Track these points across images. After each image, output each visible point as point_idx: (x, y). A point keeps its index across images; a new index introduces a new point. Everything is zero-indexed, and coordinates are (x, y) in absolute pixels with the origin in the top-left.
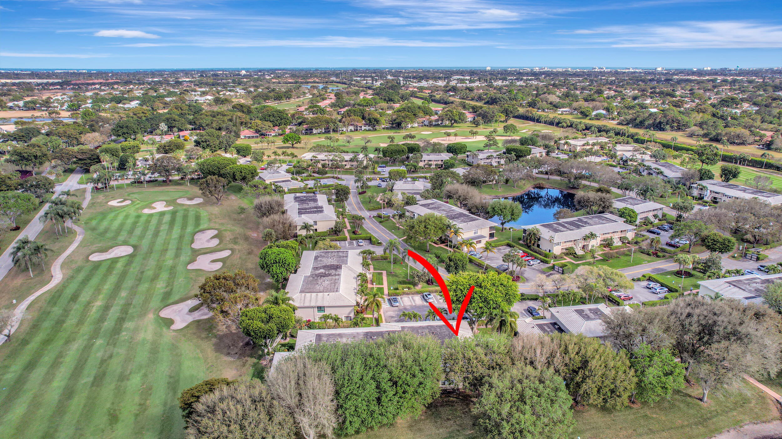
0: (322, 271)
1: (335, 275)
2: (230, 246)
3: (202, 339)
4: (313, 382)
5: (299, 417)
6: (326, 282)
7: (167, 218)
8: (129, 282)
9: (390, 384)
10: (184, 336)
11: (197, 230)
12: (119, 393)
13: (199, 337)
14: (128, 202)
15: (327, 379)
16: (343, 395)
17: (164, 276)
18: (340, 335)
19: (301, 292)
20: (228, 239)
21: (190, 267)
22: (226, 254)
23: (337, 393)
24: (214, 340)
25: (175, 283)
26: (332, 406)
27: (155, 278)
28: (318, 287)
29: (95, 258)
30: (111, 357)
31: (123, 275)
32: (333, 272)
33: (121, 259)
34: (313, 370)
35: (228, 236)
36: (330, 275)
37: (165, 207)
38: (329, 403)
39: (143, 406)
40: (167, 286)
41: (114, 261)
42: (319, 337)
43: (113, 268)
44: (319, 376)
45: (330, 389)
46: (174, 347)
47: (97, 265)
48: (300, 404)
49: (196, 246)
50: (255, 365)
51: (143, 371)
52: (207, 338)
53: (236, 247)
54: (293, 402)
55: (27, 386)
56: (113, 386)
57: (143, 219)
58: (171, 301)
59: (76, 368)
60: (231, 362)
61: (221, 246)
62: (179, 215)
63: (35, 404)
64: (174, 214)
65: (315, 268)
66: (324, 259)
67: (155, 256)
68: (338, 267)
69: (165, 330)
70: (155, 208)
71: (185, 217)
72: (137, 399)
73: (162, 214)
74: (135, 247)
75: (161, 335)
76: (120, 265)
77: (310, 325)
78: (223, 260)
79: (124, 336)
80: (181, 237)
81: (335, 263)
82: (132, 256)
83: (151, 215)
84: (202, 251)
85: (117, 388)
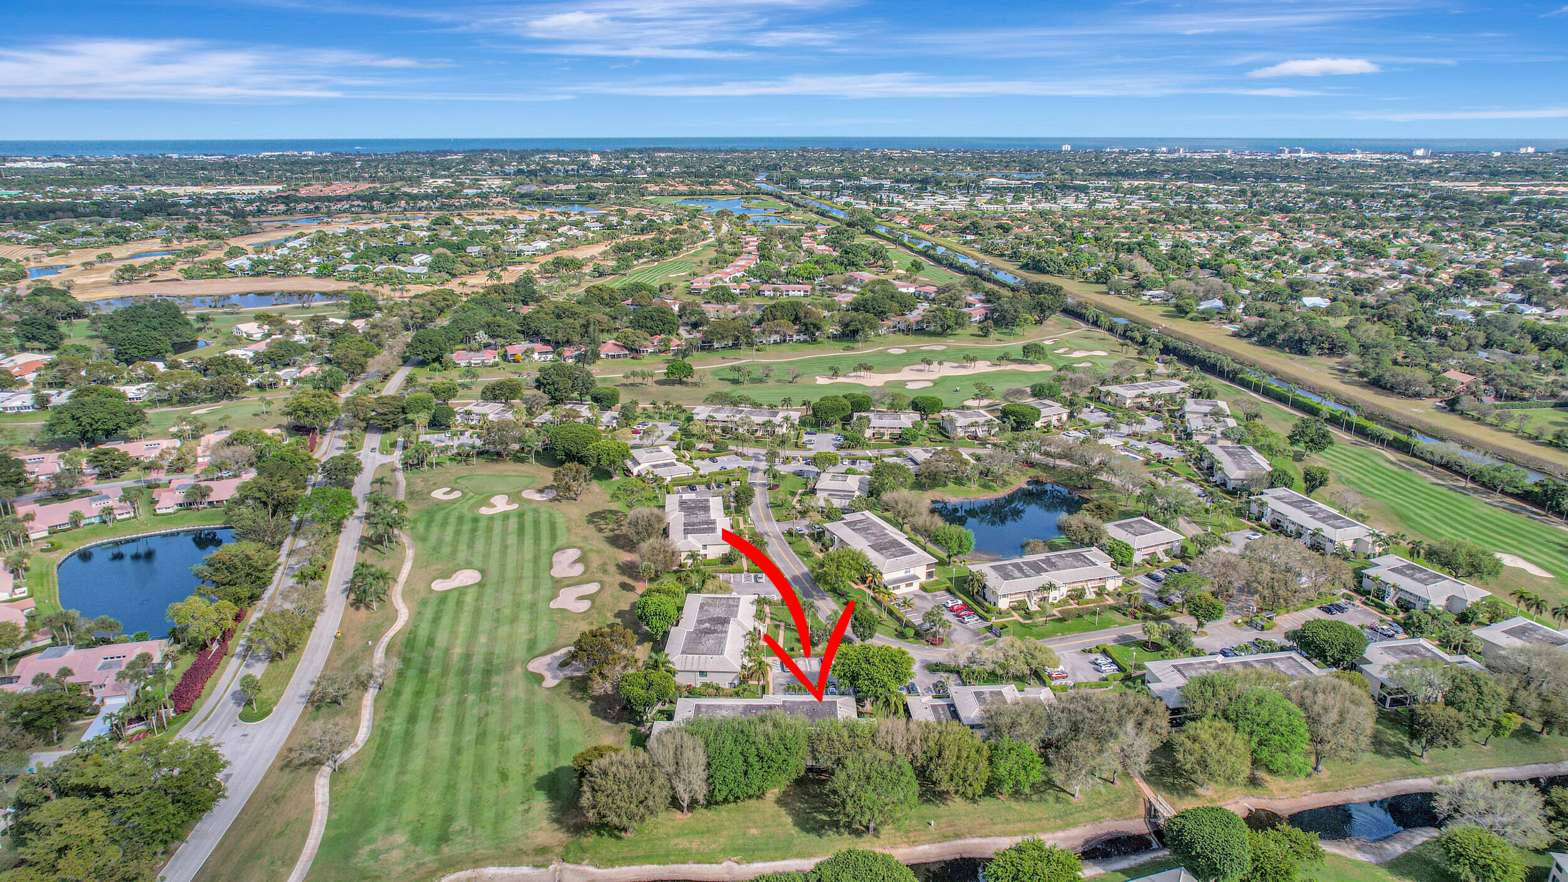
0: (707, 625)
1: (722, 632)
2: (599, 575)
3: (577, 699)
4: (688, 754)
5: (675, 782)
6: (710, 641)
7: (513, 524)
8: (486, 624)
9: (757, 759)
10: (558, 695)
11: (555, 547)
12: (504, 752)
13: (574, 697)
14: (457, 494)
15: (700, 751)
16: (714, 767)
17: (525, 616)
18: (719, 707)
19: (683, 652)
20: (595, 565)
21: (553, 605)
22: (593, 588)
23: (709, 764)
24: (590, 702)
25: (539, 628)
26: (704, 775)
27: (514, 619)
28: (701, 647)
29: (439, 586)
30: (487, 715)
31: (477, 612)
32: (719, 627)
33: (469, 590)
34: (688, 742)
35: (595, 561)
36: (715, 631)
37: (508, 503)
38: (701, 772)
39: (528, 768)
40: (530, 631)
41: (462, 591)
42: (698, 707)
43: (463, 602)
44: (694, 748)
45: (703, 760)
46: (549, 708)
47: (444, 597)
48: (677, 773)
49: (557, 572)
50: (632, 732)
51: (522, 732)
52: (582, 699)
53: (606, 579)
54: (671, 769)
55: (417, 740)
56: (496, 745)
57: (482, 524)
58: (537, 652)
59: (456, 724)
60: (608, 727)
61: (587, 575)
62: (529, 519)
63: (430, 756)
64: (521, 515)
65: (700, 622)
66: (711, 609)
67: (508, 586)
68: (725, 621)
69: (536, 687)
70: (494, 506)
71: (536, 523)
72: (522, 760)
73: (506, 516)
74: (483, 572)
75: (533, 693)
76: (469, 598)
77: (691, 692)
78: (591, 597)
79: (495, 691)
80: (536, 559)
81: (723, 615)
82: (481, 585)
83: (491, 518)
84: (566, 582)
85: (501, 748)
